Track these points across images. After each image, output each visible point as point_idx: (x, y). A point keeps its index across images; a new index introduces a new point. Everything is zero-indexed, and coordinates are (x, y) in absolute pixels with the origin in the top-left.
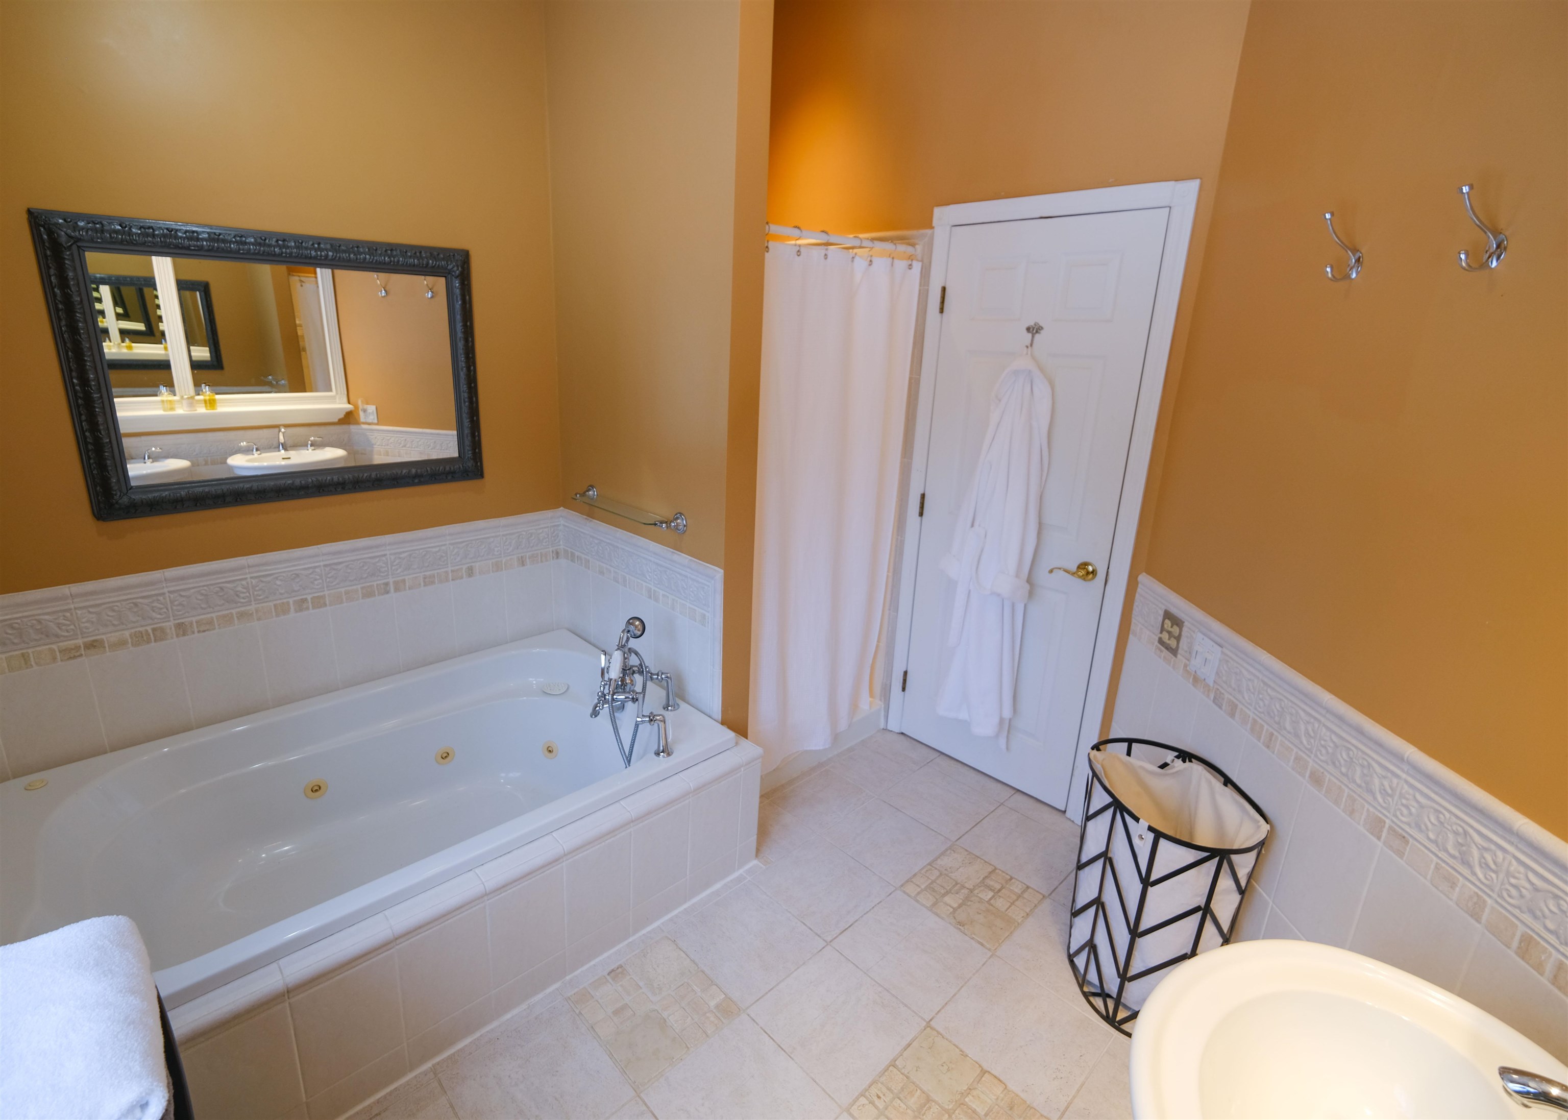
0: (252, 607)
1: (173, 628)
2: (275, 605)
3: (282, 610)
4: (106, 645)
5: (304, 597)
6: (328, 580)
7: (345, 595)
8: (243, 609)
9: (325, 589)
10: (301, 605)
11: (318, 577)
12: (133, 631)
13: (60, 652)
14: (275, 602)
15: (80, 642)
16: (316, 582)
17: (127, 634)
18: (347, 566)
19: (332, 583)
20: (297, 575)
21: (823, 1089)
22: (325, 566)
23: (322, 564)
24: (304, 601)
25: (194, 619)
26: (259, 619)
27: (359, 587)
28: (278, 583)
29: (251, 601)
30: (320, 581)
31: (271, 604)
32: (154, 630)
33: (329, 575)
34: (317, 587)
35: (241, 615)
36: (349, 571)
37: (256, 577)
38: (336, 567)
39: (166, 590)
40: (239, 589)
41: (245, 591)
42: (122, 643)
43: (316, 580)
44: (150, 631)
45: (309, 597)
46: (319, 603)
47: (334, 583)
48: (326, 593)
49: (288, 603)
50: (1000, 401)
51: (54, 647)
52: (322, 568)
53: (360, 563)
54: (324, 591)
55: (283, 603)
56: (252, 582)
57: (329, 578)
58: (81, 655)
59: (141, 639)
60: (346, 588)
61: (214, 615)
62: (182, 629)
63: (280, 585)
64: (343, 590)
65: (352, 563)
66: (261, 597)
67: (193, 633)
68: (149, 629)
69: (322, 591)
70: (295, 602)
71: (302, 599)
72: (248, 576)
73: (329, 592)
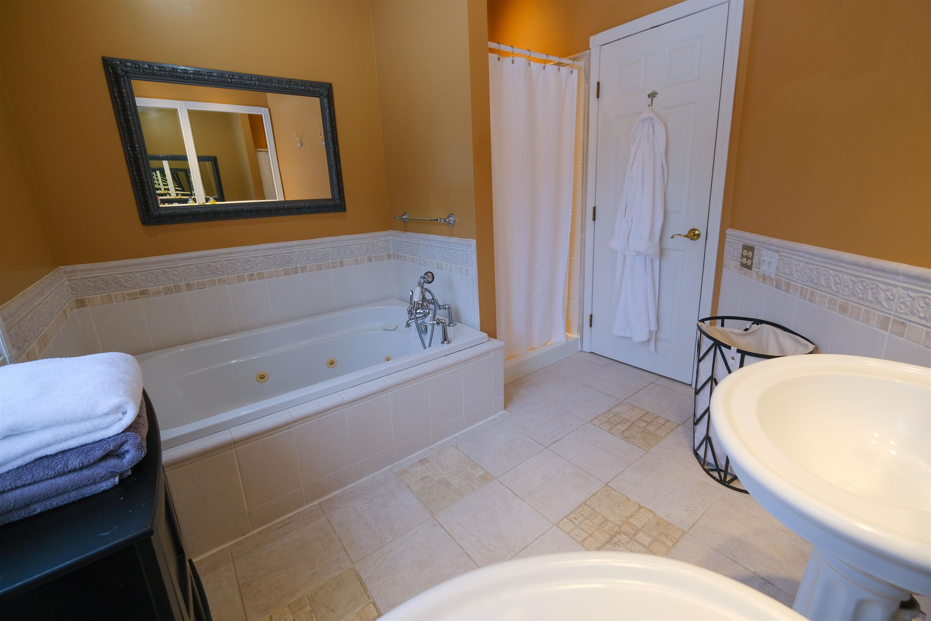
0: (225, 277)
1: (185, 286)
2: (237, 276)
3: (241, 279)
4: (151, 293)
5: (253, 273)
6: (265, 264)
7: (274, 273)
8: (220, 277)
9: (264, 269)
10: (251, 277)
11: (259, 262)
12: (164, 286)
13: (127, 295)
14: (237, 275)
15: (137, 290)
16: (258, 265)
17: (161, 287)
18: (275, 257)
19: (267, 266)
20: (248, 260)
21: (542, 515)
22: (263, 256)
23: (261, 255)
24: (253, 275)
25: (195, 282)
26: (229, 284)
27: (281, 269)
28: (239, 264)
29: (225, 274)
30: (261, 264)
31: (235, 276)
32: (175, 286)
33: (265, 261)
34: (259, 268)
35: (220, 281)
36: (276, 260)
37: (227, 260)
38: (269, 257)
39: (180, 265)
40: (218, 266)
41: (221, 267)
42: (158, 293)
43: (258, 263)
44: (173, 287)
45: (255, 273)
46: (261, 276)
47: (268, 266)
48: (264, 271)
49: (244, 275)
50: (635, 140)
51: (124, 292)
52: (261, 257)
53: (282, 255)
54: (263, 270)
55: (241, 275)
56: (224, 263)
57: (266, 263)
58: (138, 298)
59: (168, 291)
60: (275, 269)
61: (205, 280)
62: (189, 287)
63: (239, 265)
64: (273, 270)
65: (277, 255)
66: (230, 272)
67: (195, 289)
68: (172, 285)
70: (247, 275)
71: (251, 274)
72: (222, 259)
73: (266, 271)
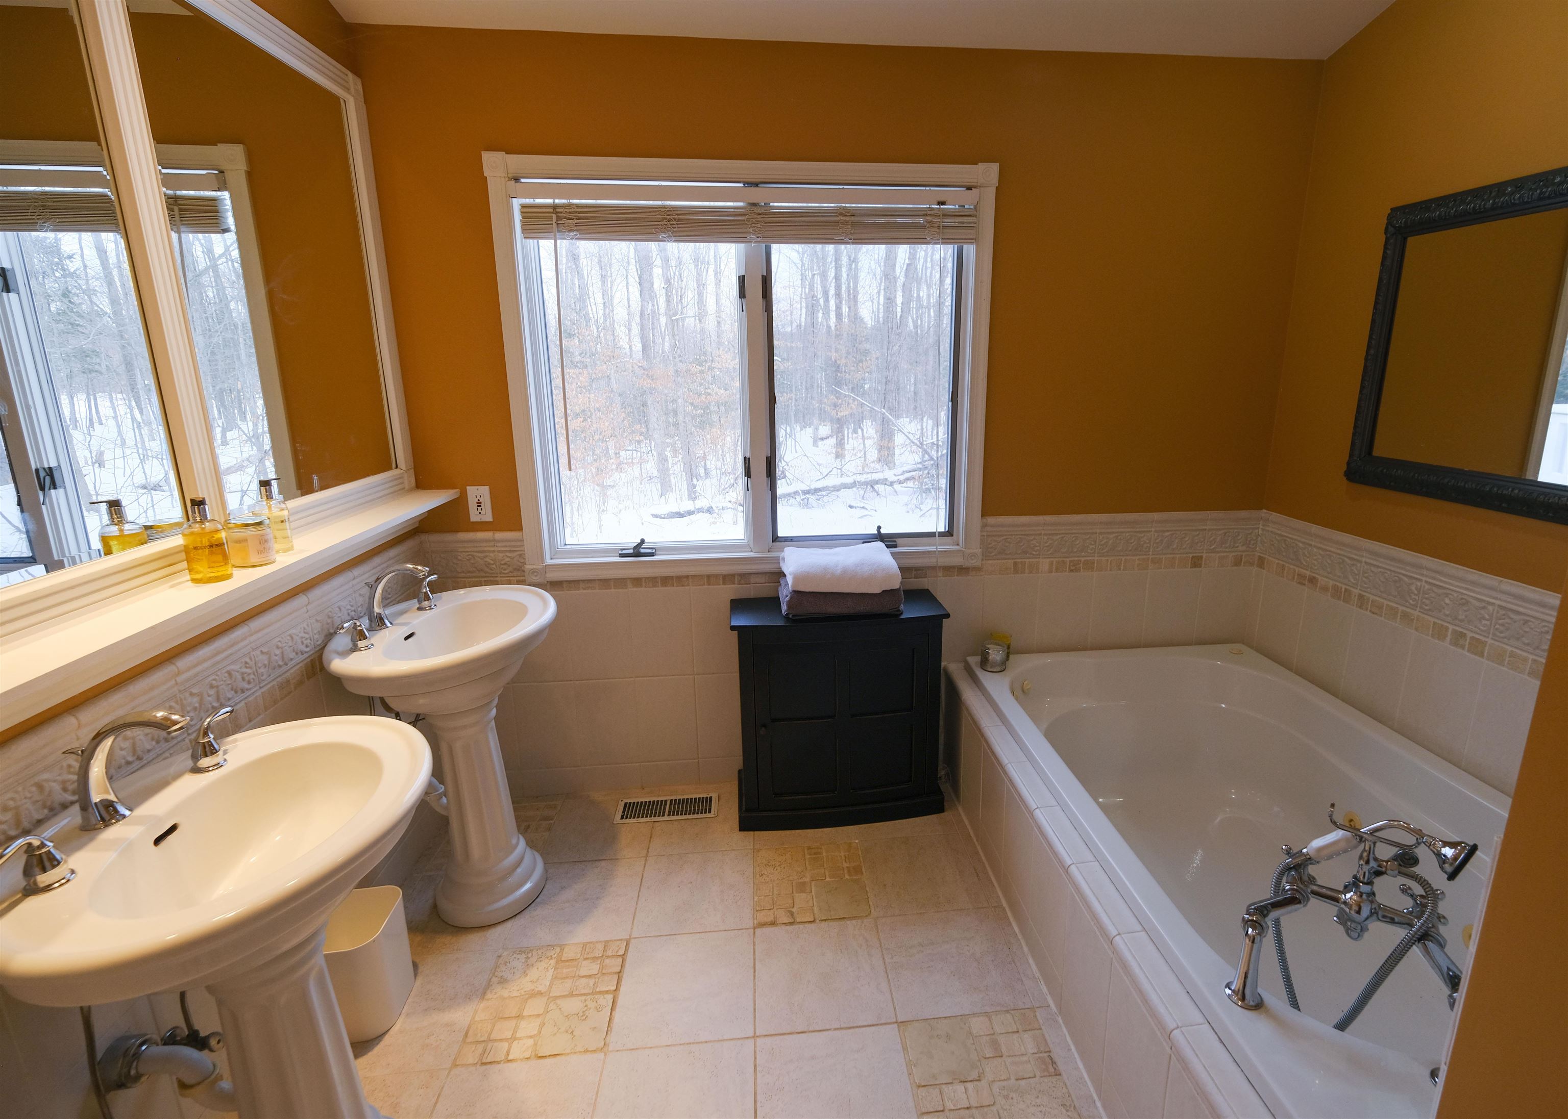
0: (1416, 613)
1: (1356, 597)
2: (1435, 623)
3: (1440, 633)
4: (1319, 585)
5: (1465, 631)
6: (1497, 626)
7: (1510, 657)
8: (1408, 610)
9: (1491, 636)
10: (1458, 638)
11: (1487, 617)
12: (1335, 583)
13: (1298, 575)
14: (1437, 621)
15: (1308, 573)
16: (1484, 622)
17: (1331, 583)
18: (1526, 622)
19: (1501, 632)
20: (1467, 602)
22: (1500, 607)
23: (1498, 602)
24: (1463, 635)
25: (1372, 597)
26: (1416, 629)
27: (1531, 657)
28: (1447, 601)
30: (1488, 623)
31: (1432, 620)
32: (1346, 590)
33: (1500, 622)
34: (1482, 628)
35: (1405, 616)
37: (1430, 584)
38: (1512, 616)
39: (1364, 559)
40: (1413, 588)
41: (1416, 592)
42: (1325, 589)
43: (1484, 618)
44: (1343, 590)
45: (1470, 634)
46: (1477, 648)
48: (1490, 641)
49: (1447, 629)
51: (1297, 569)
52: (1497, 608)
53: (1545, 626)
54: (1488, 637)
55: (1442, 625)
56: (1424, 587)
57: (1499, 625)
58: (1304, 585)
59: (1336, 593)
60: (1514, 650)
61: (1386, 602)
62: (1362, 602)
63: (1447, 604)
64: (1510, 649)
65: (1532, 620)
66: (1427, 608)
67: (1367, 610)
68: (1344, 587)
69: (1485, 636)
70: (1453, 630)
71: (1461, 632)
72: (1424, 579)
73: (1493, 642)
